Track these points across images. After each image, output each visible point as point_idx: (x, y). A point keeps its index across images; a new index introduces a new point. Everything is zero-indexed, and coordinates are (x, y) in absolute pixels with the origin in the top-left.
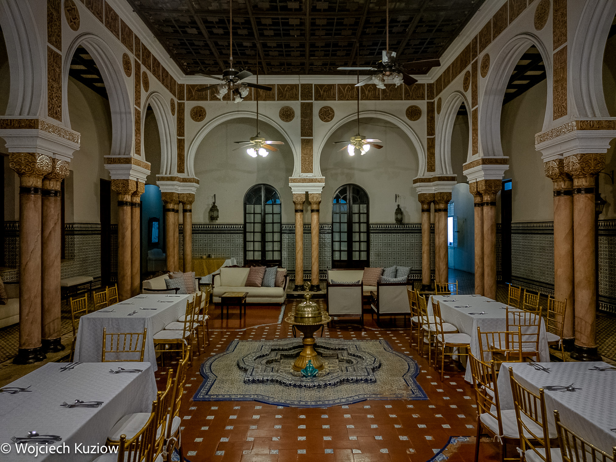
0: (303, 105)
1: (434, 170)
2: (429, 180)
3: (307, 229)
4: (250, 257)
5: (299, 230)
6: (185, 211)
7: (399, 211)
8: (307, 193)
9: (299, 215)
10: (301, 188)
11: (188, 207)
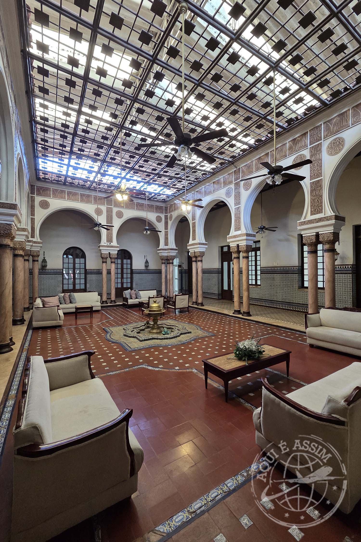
0: (107, 208)
1: (168, 245)
2: (165, 250)
3: (109, 272)
4: (66, 287)
5: (105, 272)
6: (34, 261)
7: (147, 262)
8: (109, 253)
9: (104, 264)
10: (106, 251)
11: (36, 259)
